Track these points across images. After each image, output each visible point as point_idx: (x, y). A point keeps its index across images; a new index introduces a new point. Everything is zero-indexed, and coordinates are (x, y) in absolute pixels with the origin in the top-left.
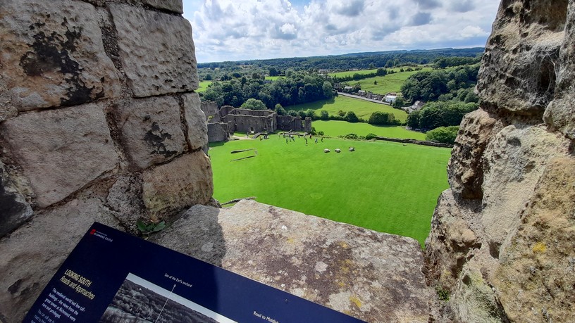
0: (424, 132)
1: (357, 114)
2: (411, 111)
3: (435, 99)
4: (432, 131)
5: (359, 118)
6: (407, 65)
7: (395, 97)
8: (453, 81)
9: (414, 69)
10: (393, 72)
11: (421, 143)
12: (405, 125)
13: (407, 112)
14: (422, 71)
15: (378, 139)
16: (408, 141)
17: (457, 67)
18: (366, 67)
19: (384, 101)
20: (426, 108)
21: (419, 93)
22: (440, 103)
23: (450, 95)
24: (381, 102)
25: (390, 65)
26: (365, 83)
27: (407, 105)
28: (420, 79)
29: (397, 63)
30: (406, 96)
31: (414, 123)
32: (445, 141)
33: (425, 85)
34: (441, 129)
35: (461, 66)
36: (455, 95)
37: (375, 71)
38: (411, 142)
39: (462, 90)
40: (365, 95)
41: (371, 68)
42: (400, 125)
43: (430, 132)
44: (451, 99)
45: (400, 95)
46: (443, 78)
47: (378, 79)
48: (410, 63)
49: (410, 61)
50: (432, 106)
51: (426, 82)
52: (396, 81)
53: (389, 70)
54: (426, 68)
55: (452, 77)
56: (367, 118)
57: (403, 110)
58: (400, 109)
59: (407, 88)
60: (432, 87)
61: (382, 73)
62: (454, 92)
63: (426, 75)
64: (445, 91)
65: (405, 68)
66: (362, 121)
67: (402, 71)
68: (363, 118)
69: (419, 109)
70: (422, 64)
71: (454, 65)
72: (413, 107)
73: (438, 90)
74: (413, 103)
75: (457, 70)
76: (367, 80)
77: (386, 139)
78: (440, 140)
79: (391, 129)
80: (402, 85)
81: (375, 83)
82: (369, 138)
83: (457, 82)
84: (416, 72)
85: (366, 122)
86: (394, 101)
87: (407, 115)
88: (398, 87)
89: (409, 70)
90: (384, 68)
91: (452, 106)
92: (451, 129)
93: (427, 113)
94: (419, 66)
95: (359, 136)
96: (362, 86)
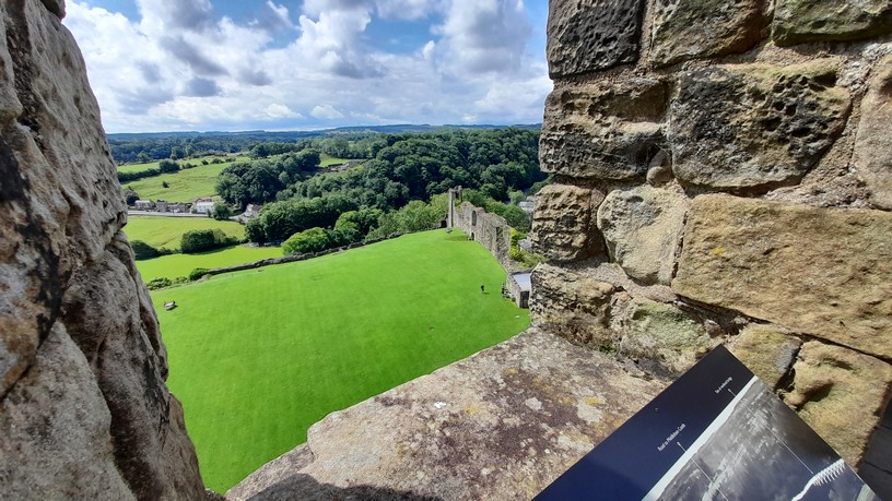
0: (277, 245)
1: (151, 243)
2: (246, 220)
3: (272, 198)
4: (288, 241)
5: (159, 249)
6: (210, 155)
7: (212, 204)
8: (283, 174)
9: (223, 159)
10: (190, 167)
11: (282, 261)
12: (246, 241)
13: (241, 222)
14: (237, 163)
15: (214, 273)
16: (262, 264)
17: (281, 155)
18: (133, 160)
19: (195, 212)
20: (267, 212)
21: (247, 193)
22: (280, 203)
23: (289, 191)
24: (190, 214)
25: (180, 155)
26: (142, 187)
27: (237, 212)
28: (239, 174)
29: (191, 152)
30: (230, 200)
31: (258, 236)
32: (308, 250)
33: (250, 181)
34: (296, 237)
35: (285, 154)
36: (294, 190)
37: (155, 166)
38: (268, 264)
39: (299, 184)
40: (153, 207)
41: (145, 161)
42: (238, 243)
43: (285, 244)
44: (292, 196)
45: (221, 201)
46: (271, 171)
47: (166, 177)
48: (211, 151)
49: (211, 148)
50: (273, 208)
51: (250, 177)
52: (202, 179)
53: (180, 162)
54: (242, 158)
55: (281, 168)
56: (176, 245)
57: (233, 220)
58: (228, 220)
59: (224, 188)
60: (262, 184)
61: (174, 169)
62: (292, 186)
63: (241, 171)
64: (282, 187)
65: (209, 159)
66: (168, 252)
67: (205, 163)
68: (167, 247)
69: (257, 216)
70: (232, 152)
71: (277, 153)
72: (245, 213)
73: (272, 187)
74: (244, 209)
75: (284, 159)
76: (143, 181)
77: (228, 271)
78: (303, 251)
79: (226, 252)
80: (216, 184)
81: (165, 185)
82: (196, 277)
83: (290, 174)
84: (229, 165)
85: (177, 252)
86: (213, 210)
87: (243, 227)
88: (210, 189)
89: (216, 162)
90: (171, 161)
91: (297, 205)
92: (308, 234)
93: (270, 219)
94: (230, 155)
96: (138, 192)
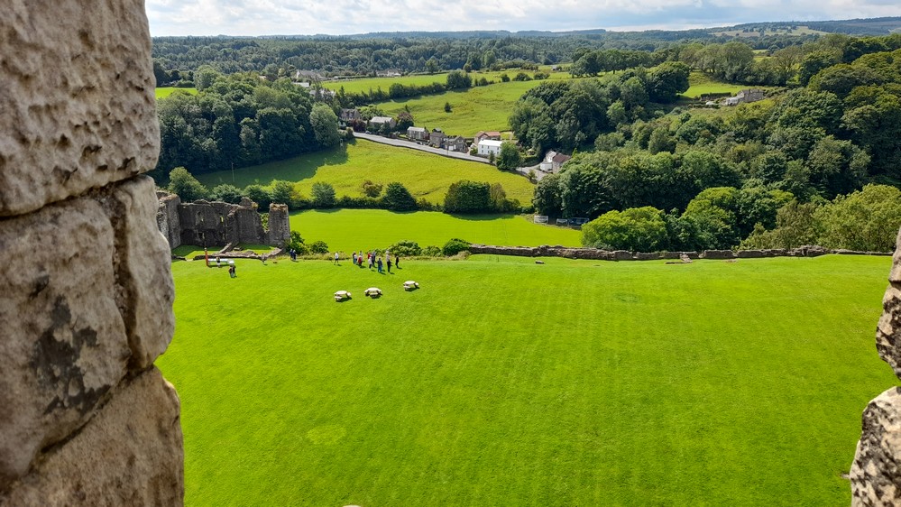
0: (577, 227)
1: (412, 190)
2: (540, 176)
3: (588, 144)
4: (595, 222)
5: (419, 199)
6: (515, 66)
7: (498, 143)
8: (617, 106)
9: (531, 74)
10: (484, 83)
11: (576, 255)
12: (531, 211)
13: (532, 178)
14: (549, 81)
15: (475, 251)
16: (545, 252)
17: (621, 72)
18: (419, 69)
19: (474, 153)
20: (573, 169)
21: (552, 132)
22: (600, 155)
23: (618, 135)
24: (467, 156)
25: (477, 65)
26: (421, 108)
27: (529, 162)
28: (549, 100)
29: (491, 60)
30: (524, 141)
31: (552, 207)
32: (625, 246)
33: (562, 112)
34: (610, 217)
35: (629, 70)
36: (628, 136)
37: (442, 79)
38: (553, 254)
39: (639, 124)
40: (425, 139)
41: (433, 71)
42: (519, 212)
43: (588, 226)
44: (622, 145)
45: (510, 138)
46: (598, 98)
47: (452, 97)
48: (519, 61)
49: (519, 55)
50: (585, 162)
51: (563, 106)
52: (497, 104)
53: (475, 76)
54: (558, 75)
55: (615, 94)
56: (438, 198)
57: (521, 174)
58: (515, 172)
59: (522, 120)
60: (578, 117)
61: (460, 85)
62: (625, 128)
63: (551, 95)
64: (607, 126)
65: (512, 74)
66: (427, 207)
67: (506, 79)
68: (428, 199)
69: (557, 170)
70: (547, 63)
71: (614, 68)
72: (542, 166)
73: (592, 125)
74: (541, 158)
75: (624, 79)
76: (424, 100)
77: (494, 252)
78: (614, 245)
79: (500, 223)
80: (511, 113)
81: (448, 109)
82: (451, 251)
83: (628, 107)
84: (536, 84)
85: (438, 208)
86: (497, 153)
87: (533, 187)
88: (503, 119)
89: (521, 78)
90: (462, 72)
91: (625, 162)
92: (633, 216)
93: (575, 179)
94: (543, 68)
95: (423, 246)
96: (416, 115)
